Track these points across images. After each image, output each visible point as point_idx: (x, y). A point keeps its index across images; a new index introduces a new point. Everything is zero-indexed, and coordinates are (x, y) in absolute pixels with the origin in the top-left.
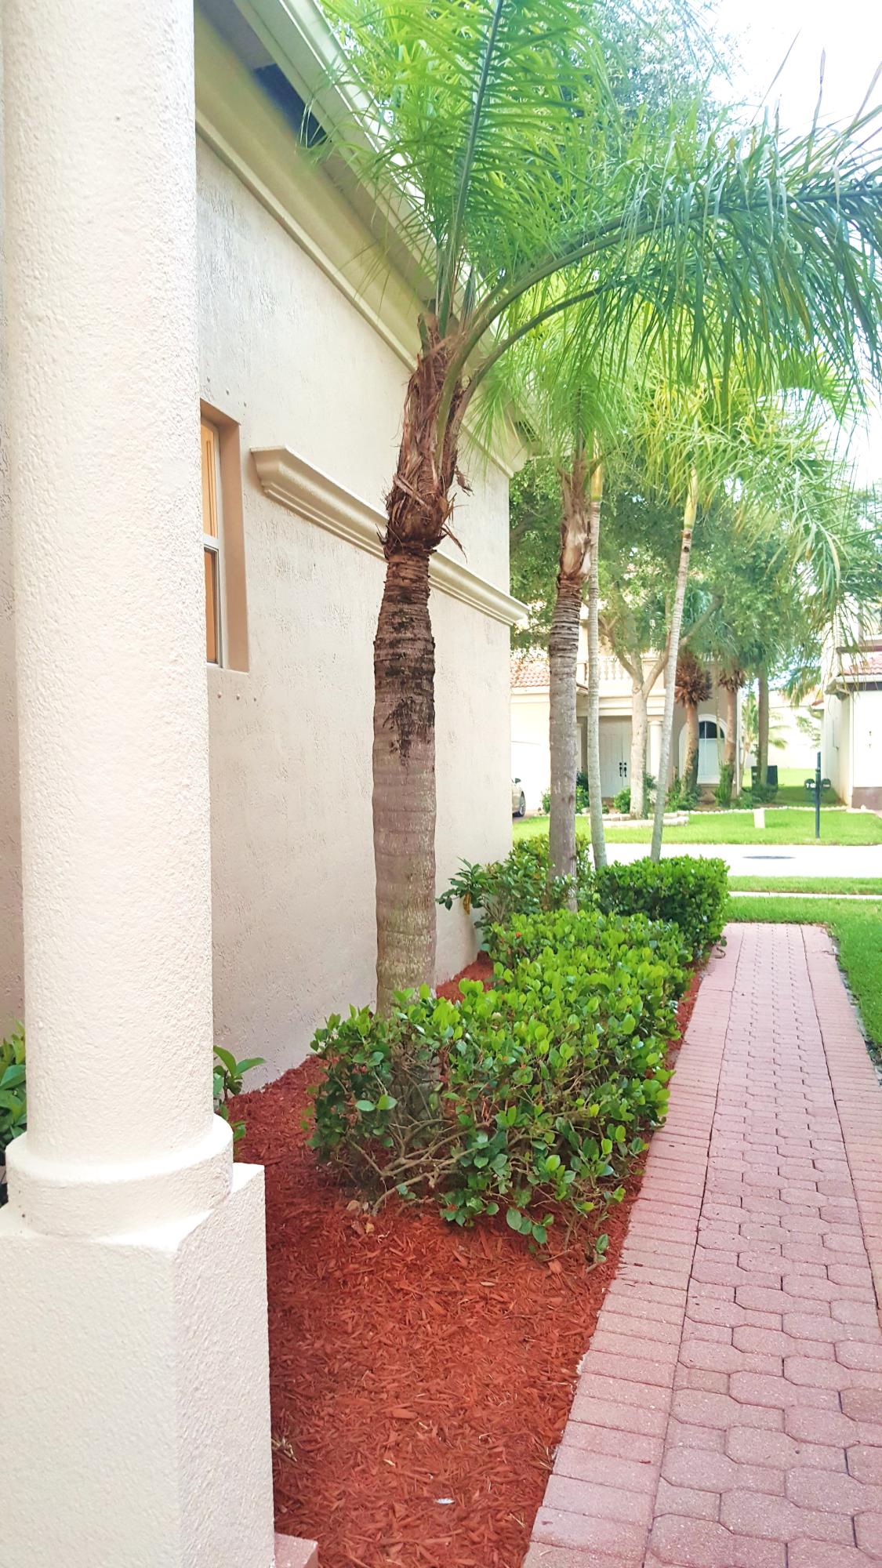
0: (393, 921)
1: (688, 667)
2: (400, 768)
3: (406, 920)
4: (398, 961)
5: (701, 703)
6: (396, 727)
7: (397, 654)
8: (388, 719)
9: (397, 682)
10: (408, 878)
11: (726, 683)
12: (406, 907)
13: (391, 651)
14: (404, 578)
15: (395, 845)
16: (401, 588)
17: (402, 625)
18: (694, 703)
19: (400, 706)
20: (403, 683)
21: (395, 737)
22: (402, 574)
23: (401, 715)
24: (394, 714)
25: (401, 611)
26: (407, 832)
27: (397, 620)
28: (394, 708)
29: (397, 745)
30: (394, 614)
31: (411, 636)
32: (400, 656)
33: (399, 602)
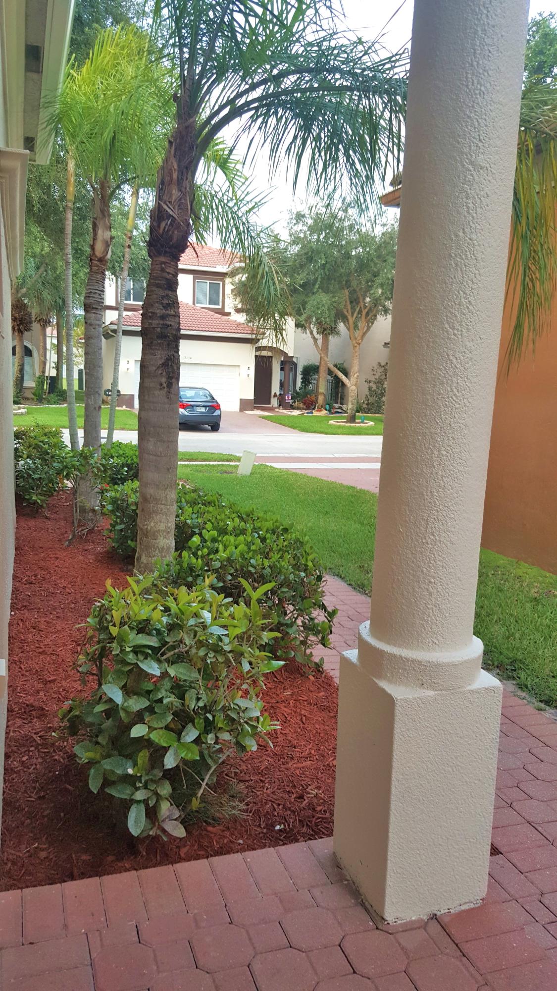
0: (158, 498)
1: (17, 307)
2: (166, 400)
3: (166, 497)
4: (160, 522)
5: (26, 333)
6: (164, 373)
7: (166, 325)
8: (159, 367)
9: (166, 343)
10: (168, 470)
11: (39, 321)
12: (166, 489)
13: (162, 322)
14: (169, 273)
15: (161, 449)
16: (167, 279)
17: (168, 305)
18: (21, 332)
19: (167, 360)
20: (169, 345)
21: (164, 380)
22: (168, 271)
23: (168, 365)
24: (163, 364)
25: (167, 295)
26: (169, 441)
27: (165, 301)
28: (163, 361)
29: (165, 385)
30: (163, 297)
31: (174, 313)
32: (168, 326)
33: (166, 289)
